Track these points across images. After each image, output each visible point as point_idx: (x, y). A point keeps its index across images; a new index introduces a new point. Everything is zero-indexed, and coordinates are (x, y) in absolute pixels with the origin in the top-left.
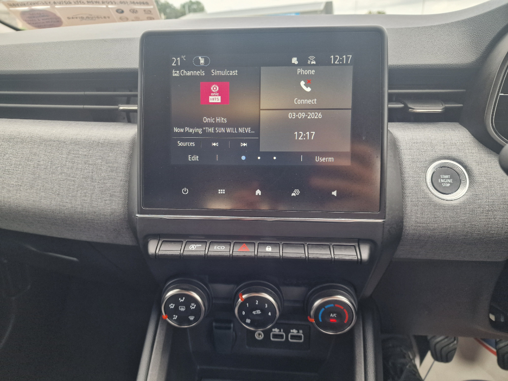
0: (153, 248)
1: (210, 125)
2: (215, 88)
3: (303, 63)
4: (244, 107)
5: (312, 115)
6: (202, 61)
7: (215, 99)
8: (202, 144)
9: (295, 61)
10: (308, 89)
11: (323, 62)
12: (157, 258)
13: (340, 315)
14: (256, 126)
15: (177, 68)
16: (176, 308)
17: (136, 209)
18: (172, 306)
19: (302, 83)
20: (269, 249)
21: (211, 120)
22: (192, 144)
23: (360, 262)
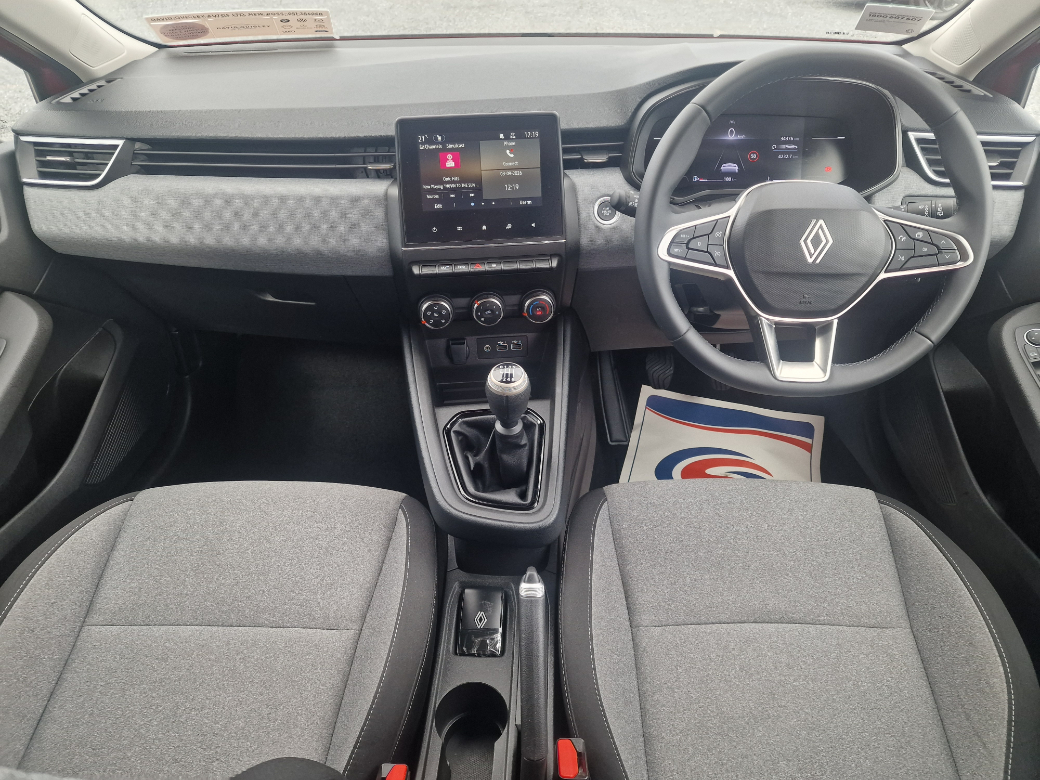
0: (416, 270)
1: (448, 182)
2: (450, 157)
3: (507, 138)
4: (470, 169)
5: (517, 173)
6: (440, 138)
7: (450, 164)
8: (444, 195)
9: (502, 136)
10: (512, 156)
11: (520, 136)
12: (420, 276)
13: (543, 308)
14: (479, 181)
15: (423, 143)
16: (432, 314)
17: (400, 245)
18: (429, 313)
19: (508, 151)
20: (494, 265)
21: (448, 179)
22: (437, 197)
23: (551, 269)
